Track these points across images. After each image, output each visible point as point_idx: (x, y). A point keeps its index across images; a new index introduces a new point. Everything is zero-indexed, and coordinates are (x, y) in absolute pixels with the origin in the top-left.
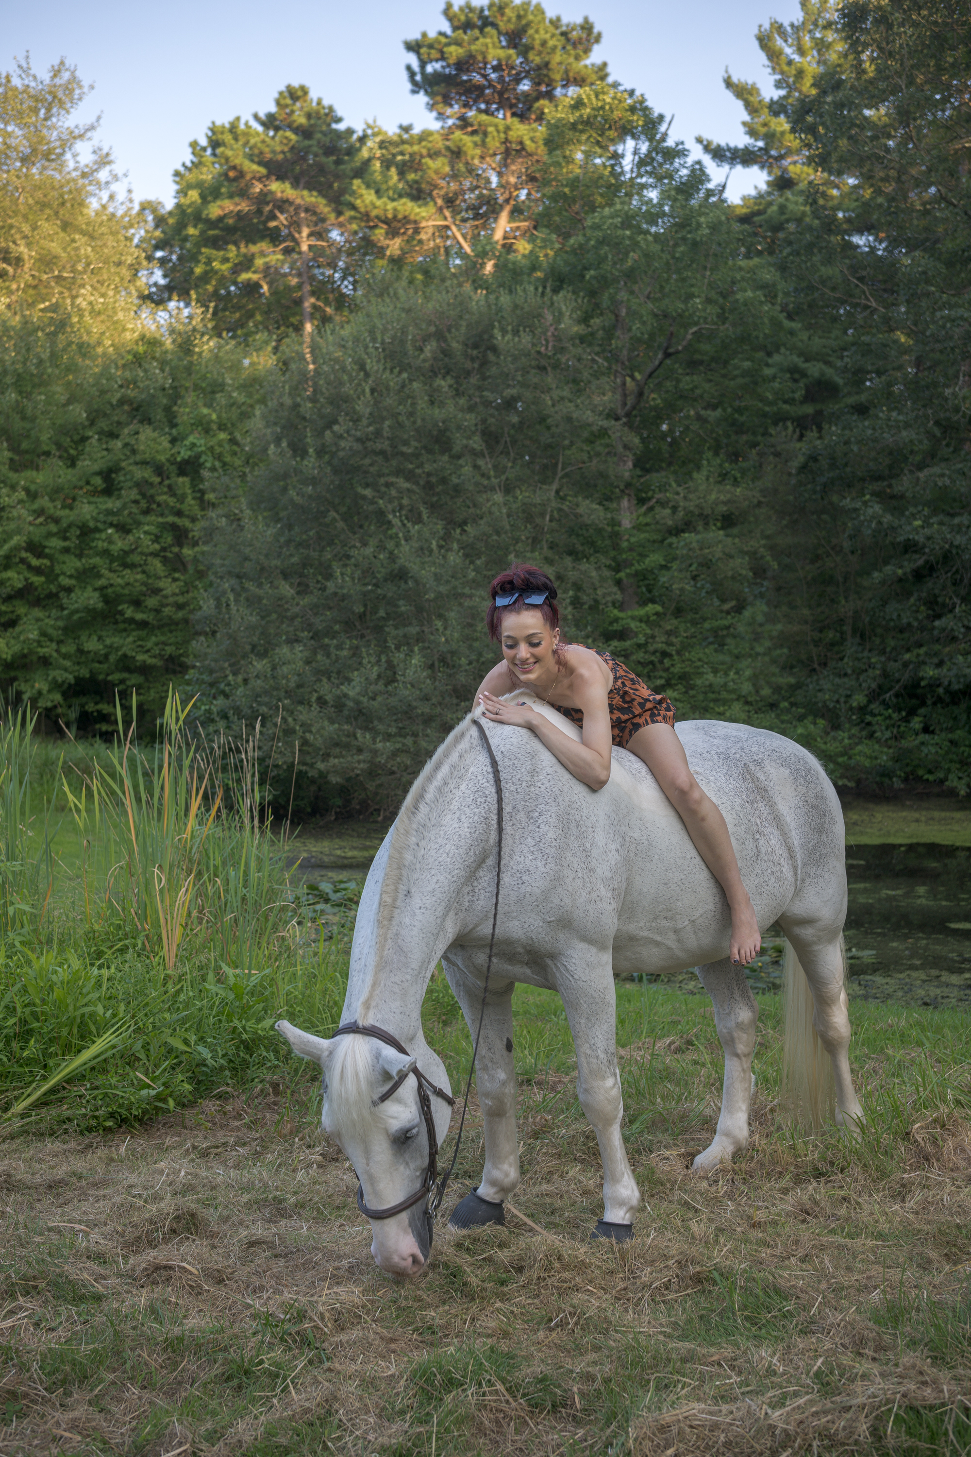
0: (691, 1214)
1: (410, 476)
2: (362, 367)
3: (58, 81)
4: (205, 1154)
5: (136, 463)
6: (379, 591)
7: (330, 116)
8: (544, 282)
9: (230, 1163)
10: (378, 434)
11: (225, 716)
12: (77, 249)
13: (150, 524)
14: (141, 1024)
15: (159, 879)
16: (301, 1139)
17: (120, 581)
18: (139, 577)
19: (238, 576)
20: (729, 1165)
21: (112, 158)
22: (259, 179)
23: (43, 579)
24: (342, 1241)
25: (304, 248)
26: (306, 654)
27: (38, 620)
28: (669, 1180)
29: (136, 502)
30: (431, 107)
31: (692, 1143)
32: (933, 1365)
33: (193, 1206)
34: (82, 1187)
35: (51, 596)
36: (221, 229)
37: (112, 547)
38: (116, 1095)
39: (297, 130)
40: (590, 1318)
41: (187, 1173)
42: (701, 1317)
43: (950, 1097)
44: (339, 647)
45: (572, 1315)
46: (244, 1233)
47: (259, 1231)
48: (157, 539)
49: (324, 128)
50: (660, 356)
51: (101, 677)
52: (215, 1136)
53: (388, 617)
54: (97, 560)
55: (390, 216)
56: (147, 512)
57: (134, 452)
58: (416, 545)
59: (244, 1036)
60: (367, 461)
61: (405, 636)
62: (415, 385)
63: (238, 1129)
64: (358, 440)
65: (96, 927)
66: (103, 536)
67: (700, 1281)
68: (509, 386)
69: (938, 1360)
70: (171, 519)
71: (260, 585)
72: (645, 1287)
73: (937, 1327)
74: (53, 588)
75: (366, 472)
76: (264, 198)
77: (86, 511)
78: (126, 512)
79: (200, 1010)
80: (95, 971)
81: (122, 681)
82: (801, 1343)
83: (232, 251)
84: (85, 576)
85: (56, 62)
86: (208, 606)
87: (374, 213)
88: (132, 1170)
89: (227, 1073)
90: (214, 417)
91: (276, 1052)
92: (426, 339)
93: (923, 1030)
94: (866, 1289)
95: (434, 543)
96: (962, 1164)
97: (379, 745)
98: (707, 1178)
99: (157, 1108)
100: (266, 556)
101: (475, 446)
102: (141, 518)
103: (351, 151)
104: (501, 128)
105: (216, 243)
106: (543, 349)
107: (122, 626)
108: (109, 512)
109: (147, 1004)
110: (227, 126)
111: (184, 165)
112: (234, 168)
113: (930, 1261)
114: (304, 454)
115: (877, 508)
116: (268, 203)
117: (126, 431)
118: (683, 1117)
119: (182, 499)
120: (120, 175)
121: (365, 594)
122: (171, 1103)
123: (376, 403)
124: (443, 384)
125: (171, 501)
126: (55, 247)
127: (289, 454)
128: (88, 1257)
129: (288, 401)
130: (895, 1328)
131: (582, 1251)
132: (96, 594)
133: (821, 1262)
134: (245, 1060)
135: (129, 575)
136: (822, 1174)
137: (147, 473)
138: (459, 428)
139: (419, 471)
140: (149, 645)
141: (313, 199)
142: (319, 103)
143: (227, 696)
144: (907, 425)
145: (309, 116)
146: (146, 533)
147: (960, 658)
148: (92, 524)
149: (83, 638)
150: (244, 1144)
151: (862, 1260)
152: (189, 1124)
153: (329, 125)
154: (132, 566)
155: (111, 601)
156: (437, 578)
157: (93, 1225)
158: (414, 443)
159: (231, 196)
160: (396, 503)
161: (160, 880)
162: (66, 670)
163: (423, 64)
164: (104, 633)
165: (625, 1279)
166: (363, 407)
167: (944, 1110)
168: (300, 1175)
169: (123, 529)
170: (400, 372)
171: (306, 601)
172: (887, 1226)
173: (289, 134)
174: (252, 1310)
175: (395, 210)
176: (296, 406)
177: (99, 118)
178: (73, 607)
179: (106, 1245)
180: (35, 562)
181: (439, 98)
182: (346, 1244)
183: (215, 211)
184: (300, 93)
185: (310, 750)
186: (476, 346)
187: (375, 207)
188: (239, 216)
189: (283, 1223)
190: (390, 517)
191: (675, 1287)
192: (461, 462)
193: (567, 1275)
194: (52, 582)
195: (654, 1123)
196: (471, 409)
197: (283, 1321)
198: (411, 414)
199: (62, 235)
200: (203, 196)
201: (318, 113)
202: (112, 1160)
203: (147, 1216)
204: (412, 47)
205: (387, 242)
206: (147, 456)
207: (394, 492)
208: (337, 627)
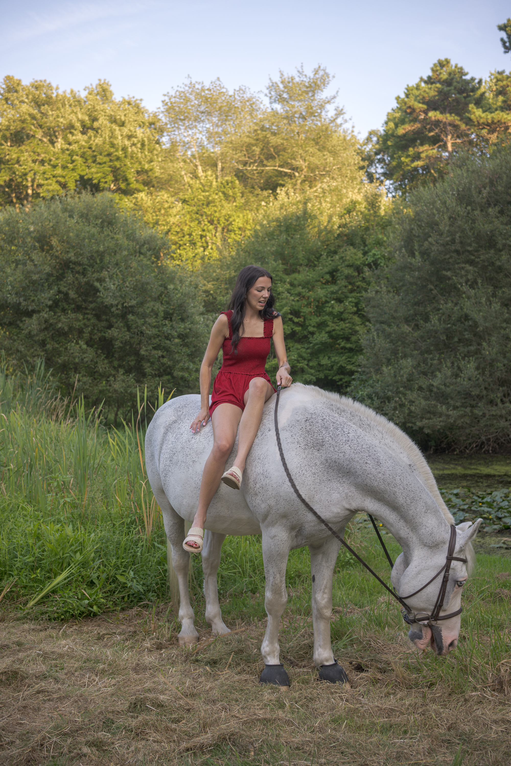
1: (473, 263)
3: (317, 76)
5: (346, 266)
6: (454, 327)
7: (462, 72)
10: (453, 241)
12: (326, 159)
13: (353, 298)
17: (337, 328)
18: (347, 325)
19: (381, 323)
21: (344, 111)
22: (424, 112)
23: (300, 328)
25: (450, 144)
26: (415, 363)
27: (298, 349)
29: (346, 287)
35: (305, 337)
36: (406, 140)
37: (334, 311)
39: (443, 82)
44: (432, 359)
49: (458, 79)
51: (330, 378)
53: (460, 341)
54: (327, 318)
55: (490, 121)
56: (352, 291)
57: (344, 260)
58: (474, 301)
60: (448, 256)
61: (468, 352)
62: (477, 212)
64: (442, 245)
66: (330, 305)
71: (391, 327)
74: (305, 333)
75: (449, 263)
76: (426, 121)
77: (320, 292)
81: (341, 380)
83: (411, 151)
84: (321, 325)
85: (317, 67)
87: (482, 121)
90: (386, 239)
92: (483, 186)
95: (484, 300)
97: (451, 413)
99: (88, 610)
100: (396, 311)
102: (348, 295)
103: (474, 90)
105: (404, 148)
107: (340, 351)
108: (332, 293)
112: (410, 107)
114: (413, 255)
116: (428, 123)
117: (342, 250)
119: (369, 284)
120: (348, 119)
121: (447, 329)
122: (95, 608)
123: (452, 224)
125: (364, 285)
126: (315, 160)
127: (406, 255)
132: (327, 335)
135: (343, 325)
137: (351, 271)
139: (478, 260)
141: (452, 118)
142: (456, 66)
145: (450, 74)
146: (350, 302)
148: (324, 299)
149: (321, 358)
150: (122, 634)
153: (461, 77)
154: (344, 320)
155: (334, 338)
156: (485, 318)
158: (474, 245)
159: (410, 122)
160: (464, 278)
162: (312, 375)
164: (331, 355)
169: (339, 301)
170: (467, 206)
171: (417, 334)
173: (438, 85)
175: (493, 118)
176: (411, 230)
177: (337, 92)
178: (314, 342)
180: (296, 320)
183: (401, 131)
184: (445, 63)
185: (415, 415)
187: (481, 118)
188: (415, 132)
190: (460, 286)
194: (305, 330)
198: (472, 229)
199: (319, 153)
200: (396, 124)
201: (454, 71)
204: (503, 28)
205: (489, 136)
206: (351, 262)
207: (463, 272)
208: (432, 348)
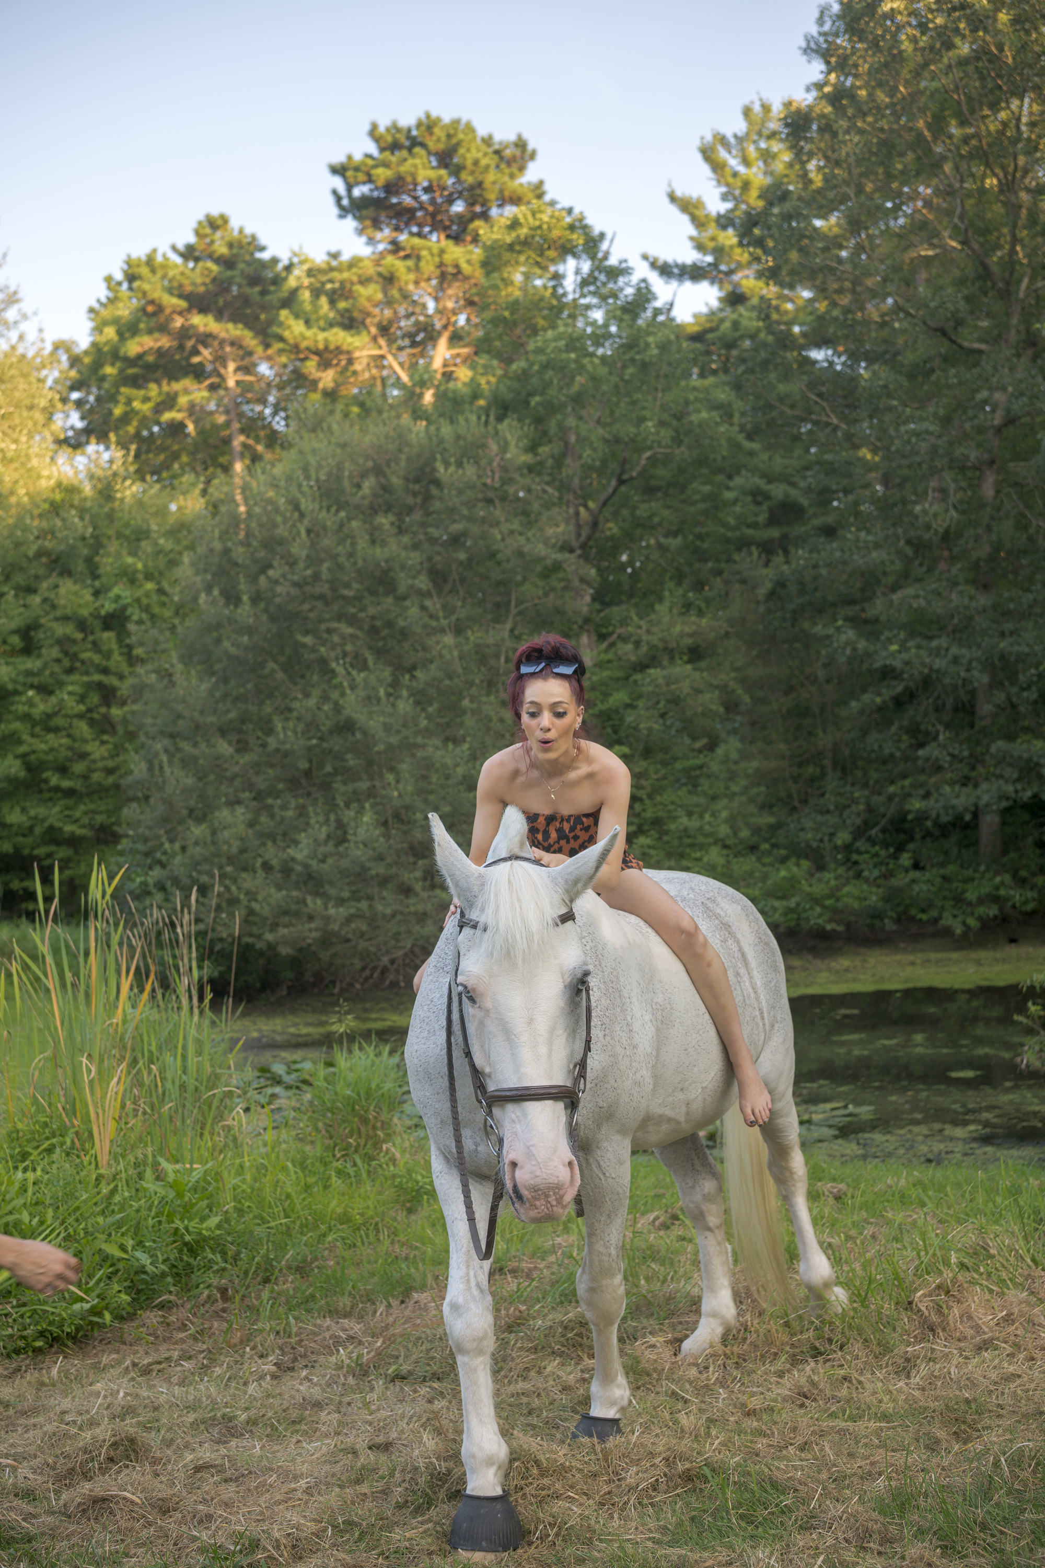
0: (680, 1405)
1: (353, 621)
2: (297, 507)
4: (146, 1371)
5: (57, 619)
6: (325, 745)
7: (254, 244)
8: (487, 410)
9: (175, 1380)
10: (316, 577)
11: (162, 888)
13: (74, 684)
14: (71, 1231)
15: (88, 1068)
16: (252, 1349)
17: (43, 747)
18: (64, 741)
19: (172, 736)
20: (720, 1348)
21: (20, 295)
22: (180, 313)
24: (299, 1460)
25: (231, 383)
26: (249, 816)
28: (655, 1370)
29: (58, 661)
30: (360, 232)
31: (679, 1327)
32: (943, 1555)
33: (132, 1430)
34: (9, 1417)
36: (142, 367)
37: (33, 710)
38: (45, 1312)
39: (218, 260)
40: (572, 1527)
41: (126, 1394)
42: (693, 1519)
43: (953, 1260)
44: (284, 807)
45: (552, 1525)
46: (189, 1457)
47: (207, 1454)
48: (82, 699)
49: (247, 257)
50: (614, 483)
51: (26, 852)
52: (157, 1350)
53: (336, 772)
54: (17, 725)
55: (321, 346)
56: (70, 671)
57: (54, 607)
58: (362, 693)
59: (188, 1238)
60: (306, 607)
61: (355, 792)
62: (355, 524)
63: (183, 1341)
64: (296, 584)
65: (20, 1126)
66: (24, 699)
67: (690, 1479)
68: (454, 521)
69: (948, 1549)
70: (96, 677)
71: (196, 745)
72: (631, 1489)
73: (947, 1514)
75: (306, 618)
76: (185, 333)
77: (4, 672)
78: (47, 672)
79: (138, 1211)
80: (20, 1175)
81: (49, 855)
82: (801, 1541)
83: (153, 390)
86: (138, 768)
87: (304, 345)
88: (65, 1394)
89: (169, 1279)
90: (140, 566)
91: (224, 1253)
92: (363, 475)
93: (925, 1189)
94: (869, 1476)
95: (382, 692)
96: (970, 1332)
97: (332, 911)
98: (696, 1365)
99: (91, 1322)
100: (202, 713)
101: (423, 587)
102: (64, 678)
103: (277, 281)
104: (435, 251)
105: (136, 382)
106: (489, 481)
107: (47, 795)
108: (29, 673)
109: (78, 1208)
110: (144, 258)
111: (98, 301)
112: (152, 302)
113: (938, 1441)
114: (237, 602)
115: (851, 634)
116: (190, 338)
117: (45, 585)
118: (669, 1299)
119: (108, 655)
120: (29, 313)
121: (309, 749)
122: (107, 1316)
123: (313, 544)
124: (384, 521)
125: (97, 658)
127: (222, 602)
128: (16, 1495)
129: (218, 546)
130: (901, 1518)
131: (561, 1453)
132: (18, 762)
133: (821, 1450)
134: (189, 1264)
135: (53, 740)
136: (821, 1354)
137: (69, 629)
138: (403, 567)
139: (362, 615)
140: (77, 814)
141: (238, 333)
142: (241, 231)
143: (163, 866)
144: (877, 546)
145: (230, 245)
146: (70, 693)
147: (947, 789)
148: (10, 687)
150: (190, 1358)
151: (866, 1445)
152: (128, 1339)
153: (252, 254)
154: (56, 730)
155: (34, 768)
156: (387, 728)
157: (20, 1458)
158: (356, 586)
159: (150, 332)
160: (339, 650)
161: (89, 1071)
163: (349, 188)
164: (28, 804)
165: (610, 1481)
166: (299, 549)
167: (948, 1275)
168: (252, 1388)
169: (45, 690)
170: (337, 511)
171: (246, 759)
172: (891, 1405)
173: (210, 265)
174: (198, 1544)
175: (326, 340)
176: (227, 551)
177: (5, 255)
179: (36, 1480)
181: (368, 223)
182: (303, 1463)
183: (133, 348)
184: (220, 222)
185: (257, 919)
186: (417, 480)
187: (304, 338)
188: (160, 352)
189: (234, 1443)
190: (333, 665)
191: (663, 1487)
192: (407, 603)
193: (546, 1481)
195: (638, 1308)
196: (415, 546)
197: (234, 1552)
198: (351, 555)
200: (120, 333)
201: (240, 242)
202: (43, 1384)
203: (81, 1444)
204: (338, 170)
205: (319, 374)
206: (68, 611)
207: (336, 639)
208: (281, 786)
